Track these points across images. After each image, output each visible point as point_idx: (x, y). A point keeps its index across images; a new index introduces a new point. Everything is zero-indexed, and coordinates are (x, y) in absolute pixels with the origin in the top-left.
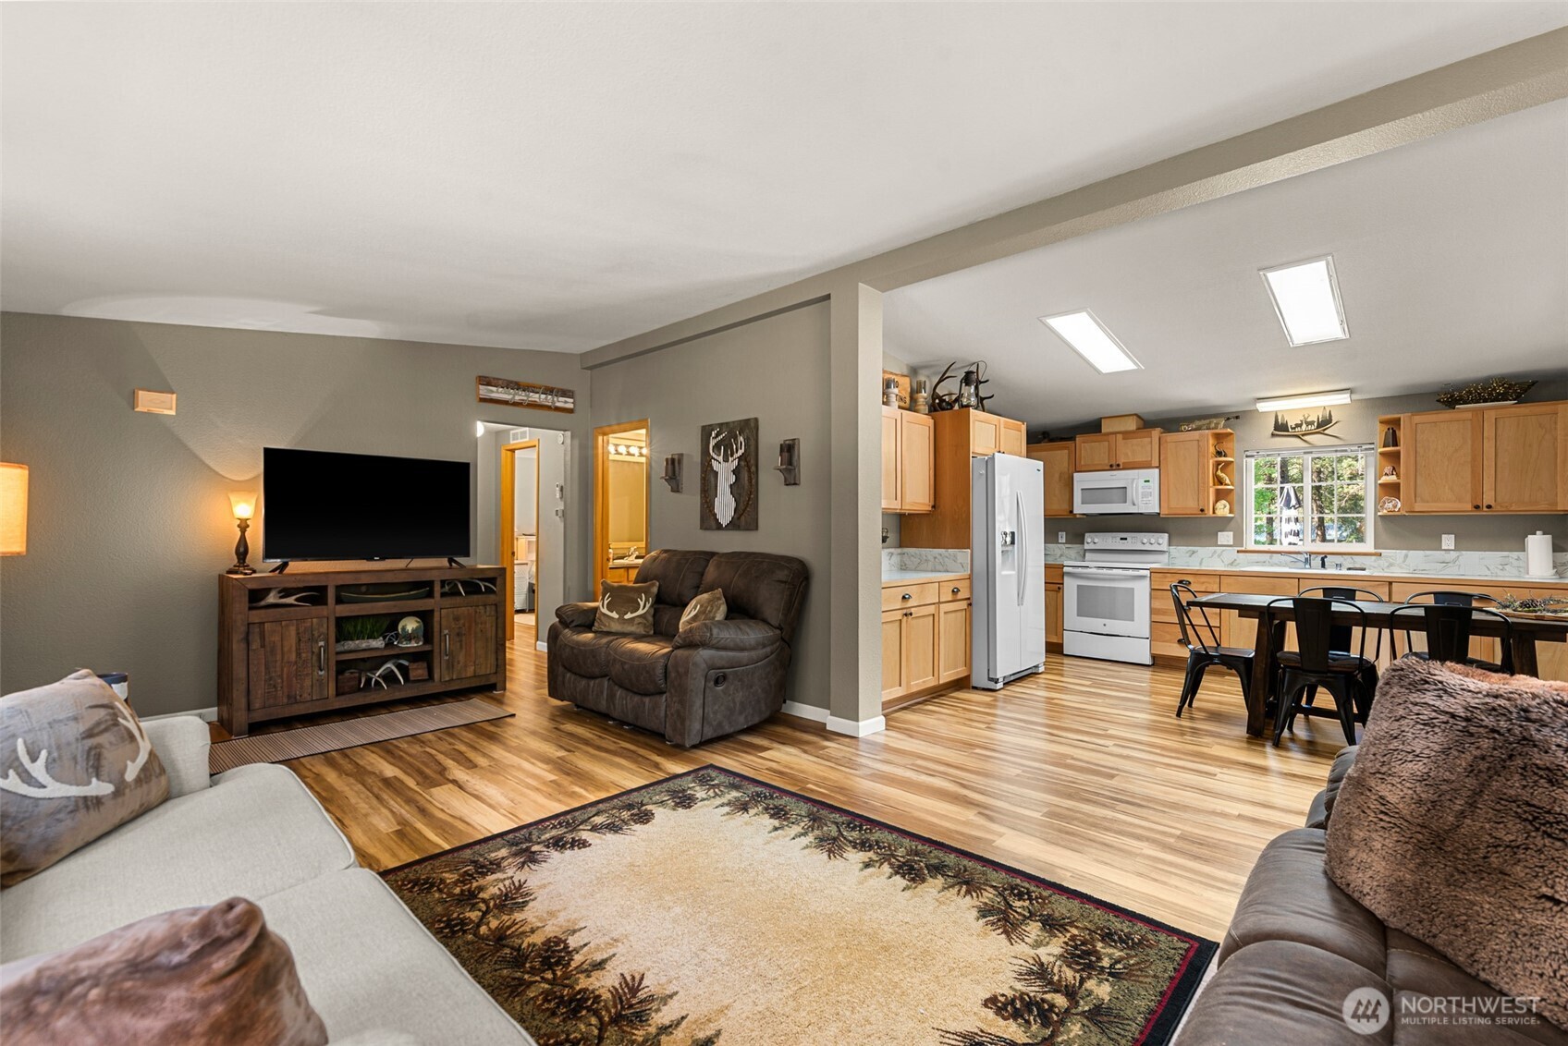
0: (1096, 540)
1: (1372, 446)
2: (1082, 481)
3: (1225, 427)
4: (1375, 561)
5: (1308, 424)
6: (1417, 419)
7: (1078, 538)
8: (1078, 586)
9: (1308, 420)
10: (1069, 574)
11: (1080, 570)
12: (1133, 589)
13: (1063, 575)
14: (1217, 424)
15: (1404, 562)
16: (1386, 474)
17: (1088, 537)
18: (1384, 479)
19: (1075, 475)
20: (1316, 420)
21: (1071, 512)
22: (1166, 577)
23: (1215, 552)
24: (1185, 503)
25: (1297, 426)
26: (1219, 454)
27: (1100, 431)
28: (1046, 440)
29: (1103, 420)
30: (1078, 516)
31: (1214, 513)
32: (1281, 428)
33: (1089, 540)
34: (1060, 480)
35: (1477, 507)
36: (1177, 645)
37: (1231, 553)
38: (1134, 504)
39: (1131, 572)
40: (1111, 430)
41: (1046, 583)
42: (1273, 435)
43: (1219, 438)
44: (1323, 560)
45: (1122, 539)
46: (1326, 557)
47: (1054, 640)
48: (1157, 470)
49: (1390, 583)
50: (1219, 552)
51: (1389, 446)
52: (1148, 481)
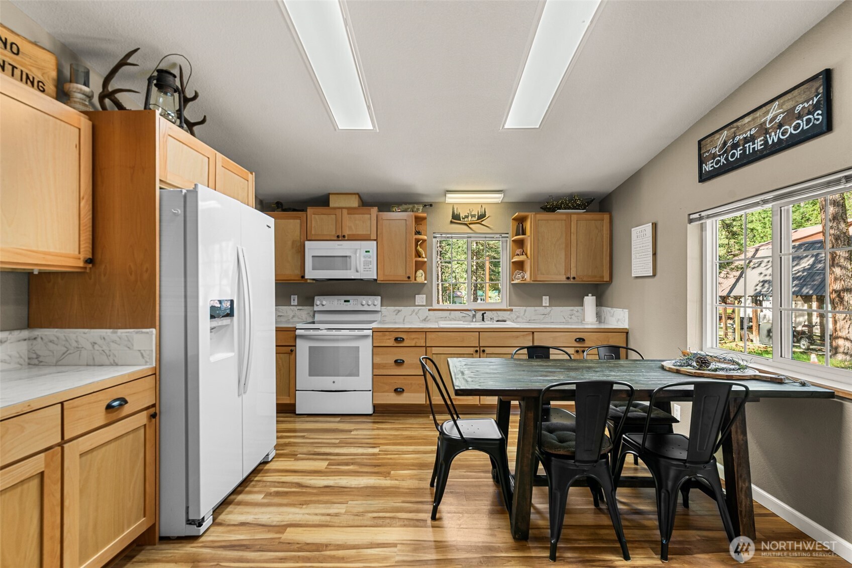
0: (324, 303)
1: (507, 235)
2: (313, 248)
3: (423, 212)
4: (509, 315)
5: (473, 216)
6: (539, 216)
7: (307, 300)
8: (310, 348)
9: (472, 213)
10: (302, 337)
11: (311, 332)
12: (358, 347)
13: (296, 337)
14: (418, 209)
15: (524, 315)
16: (518, 255)
17: (318, 300)
18: (516, 259)
19: (307, 243)
20: (477, 214)
21: (303, 277)
22: (385, 335)
23: (414, 311)
24: (397, 272)
25: (467, 217)
26: (418, 233)
27: (328, 205)
28: (280, 209)
29: (331, 196)
30: (309, 281)
31: (415, 280)
32: (456, 217)
33: (318, 303)
34: (293, 248)
35: (568, 278)
36: (393, 394)
37: (424, 312)
38: (357, 271)
39: (357, 333)
40: (336, 205)
41: (276, 346)
42: (451, 222)
43: (419, 220)
44: (483, 315)
45: (345, 301)
46: (485, 313)
47: (286, 400)
48: (375, 242)
49: (533, 333)
50: (416, 311)
51: (519, 235)
52: (369, 252)
